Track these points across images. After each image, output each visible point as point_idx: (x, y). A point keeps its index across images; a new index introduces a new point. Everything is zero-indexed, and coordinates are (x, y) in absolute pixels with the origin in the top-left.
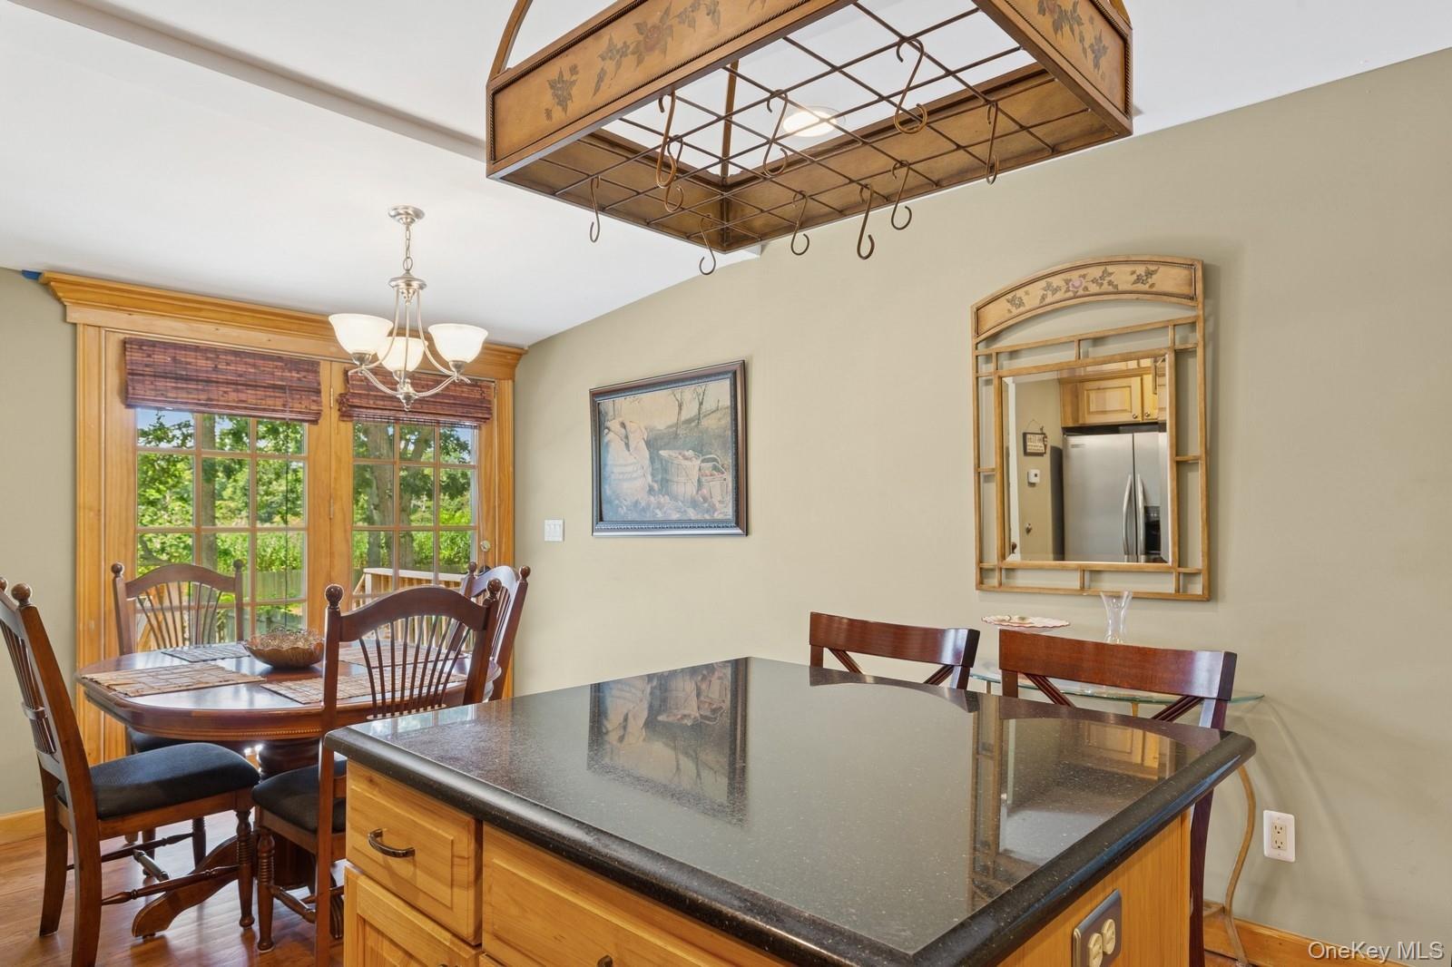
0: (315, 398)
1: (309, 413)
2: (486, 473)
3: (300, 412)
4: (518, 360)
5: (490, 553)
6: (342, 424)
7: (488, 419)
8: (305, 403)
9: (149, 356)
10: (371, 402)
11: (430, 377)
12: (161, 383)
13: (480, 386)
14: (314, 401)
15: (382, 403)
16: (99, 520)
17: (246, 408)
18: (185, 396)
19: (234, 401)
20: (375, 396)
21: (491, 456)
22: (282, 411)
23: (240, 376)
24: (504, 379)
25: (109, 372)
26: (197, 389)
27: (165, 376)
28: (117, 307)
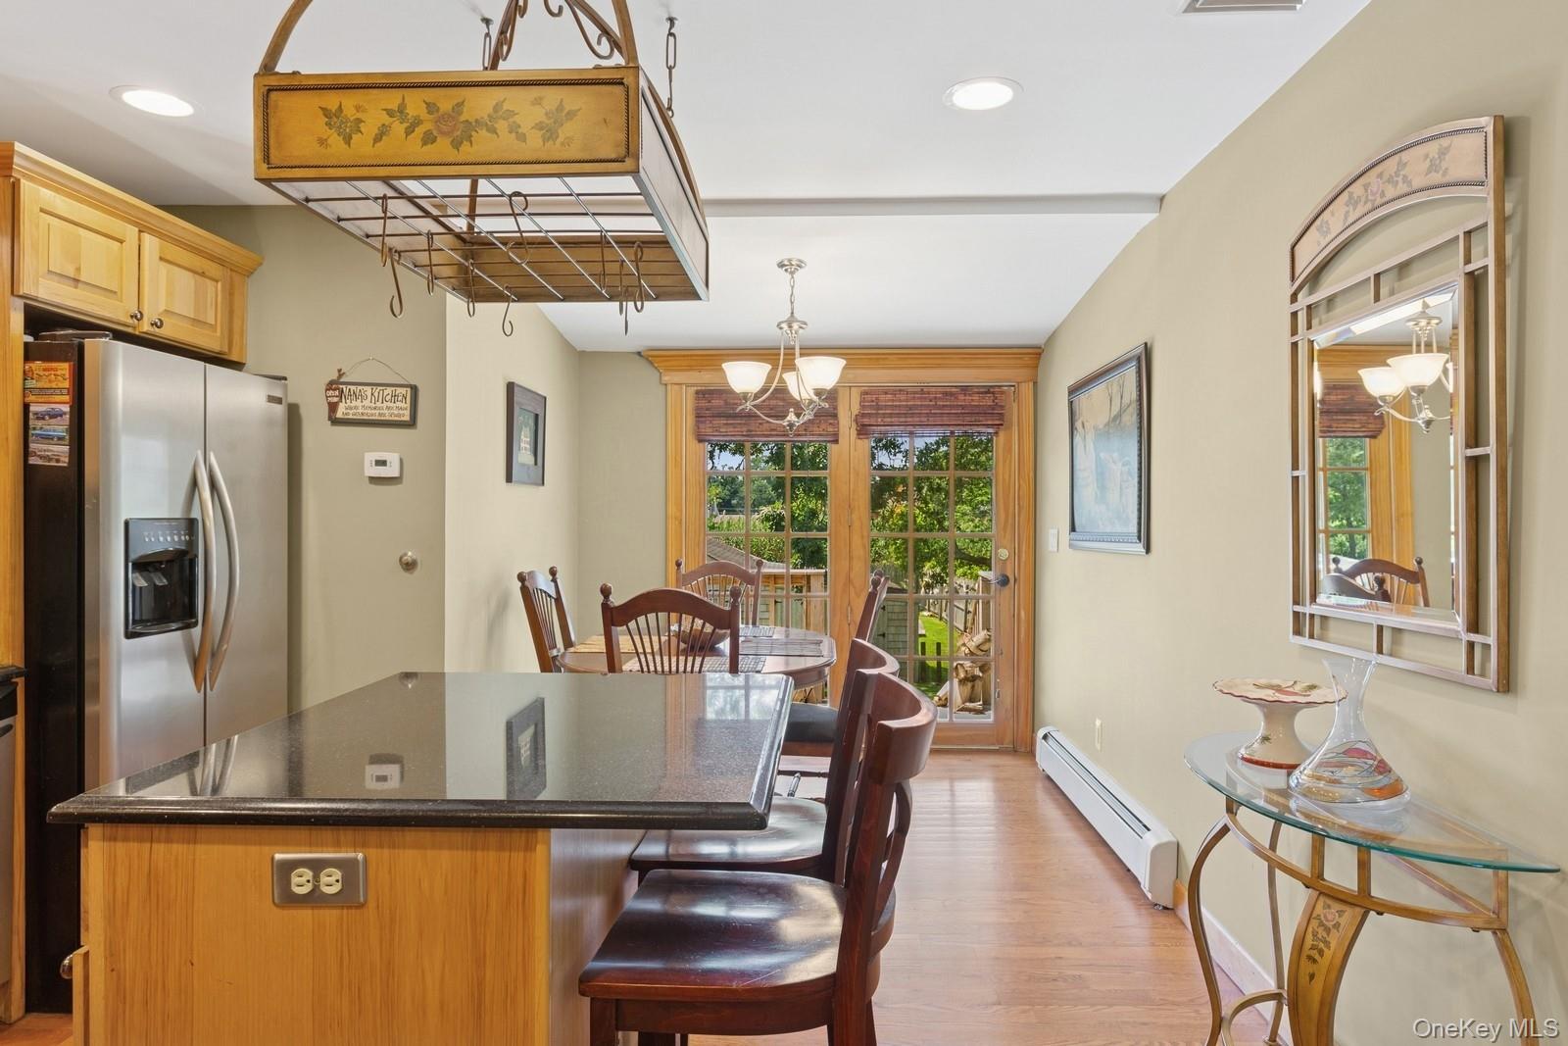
0: (832, 421)
1: (827, 435)
2: (1004, 479)
3: (820, 435)
4: (1039, 358)
5: (1008, 563)
6: (859, 441)
7: (1002, 425)
8: (823, 426)
9: (709, 402)
10: (879, 420)
11: (940, 389)
12: (717, 422)
13: (993, 393)
14: (831, 424)
15: (889, 420)
16: (681, 527)
17: (777, 435)
18: (732, 429)
19: (767, 430)
20: (884, 414)
21: (1010, 462)
22: (806, 435)
23: (771, 409)
24: (1025, 382)
25: (688, 417)
26: (740, 424)
27: (719, 416)
28: (690, 368)
